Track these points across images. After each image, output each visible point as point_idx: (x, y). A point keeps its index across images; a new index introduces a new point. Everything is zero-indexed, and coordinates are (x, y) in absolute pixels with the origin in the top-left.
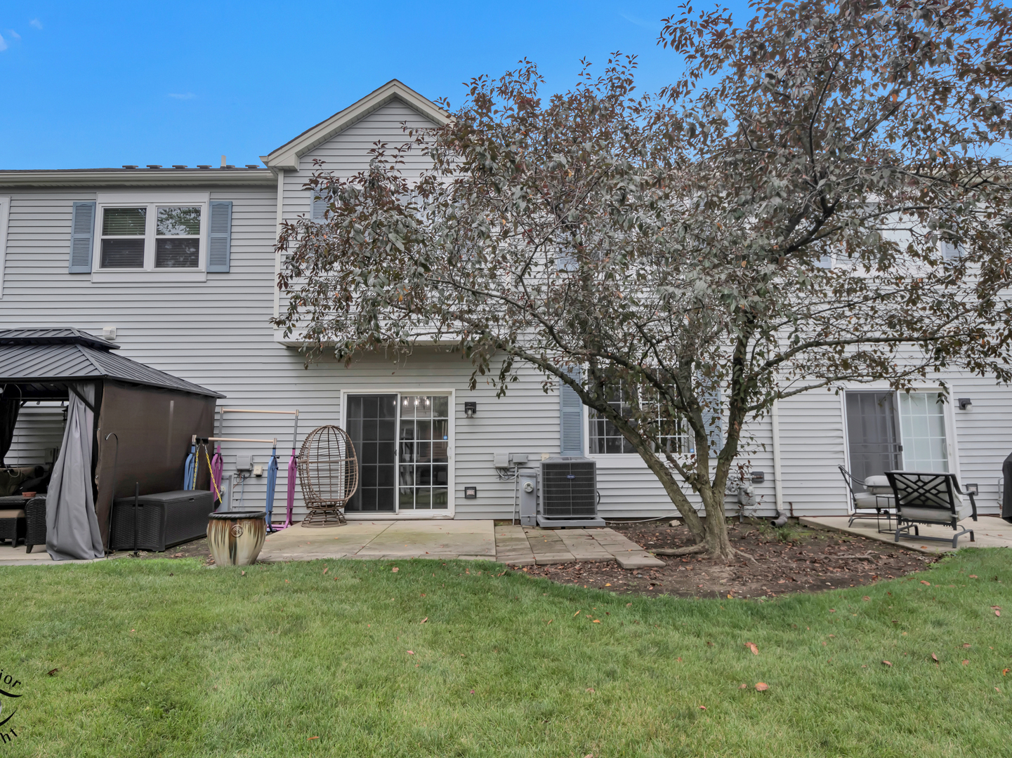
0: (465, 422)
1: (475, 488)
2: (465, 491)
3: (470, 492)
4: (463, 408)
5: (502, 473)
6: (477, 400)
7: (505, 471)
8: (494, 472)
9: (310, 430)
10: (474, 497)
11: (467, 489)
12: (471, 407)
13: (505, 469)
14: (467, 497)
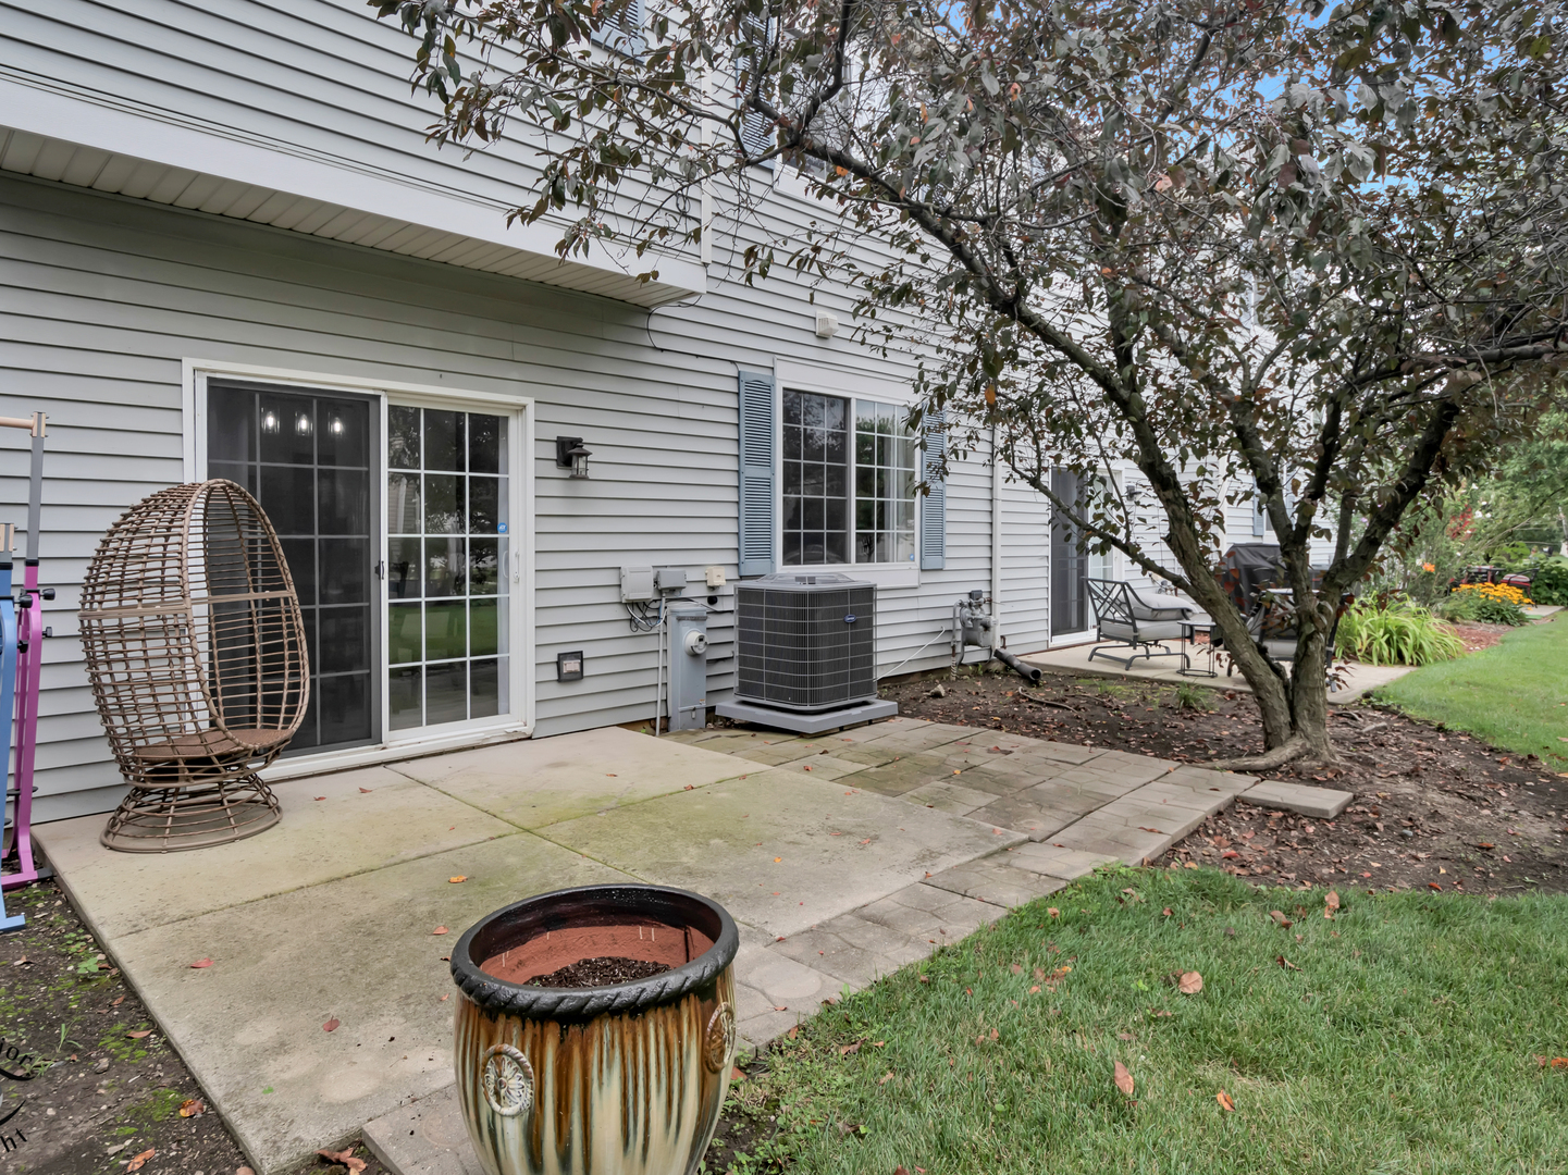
0: (555, 488)
1: (579, 655)
2: (559, 664)
3: (571, 666)
4: (551, 451)
5: (638, 615)
6: (587, 436)
7: (641, 612)
8: (619, 613)
9: (135, 496)
10: (578, 676)
11: (561, 657)
12: (569, 453)
13: (640, 605)
14: (563, 679)
